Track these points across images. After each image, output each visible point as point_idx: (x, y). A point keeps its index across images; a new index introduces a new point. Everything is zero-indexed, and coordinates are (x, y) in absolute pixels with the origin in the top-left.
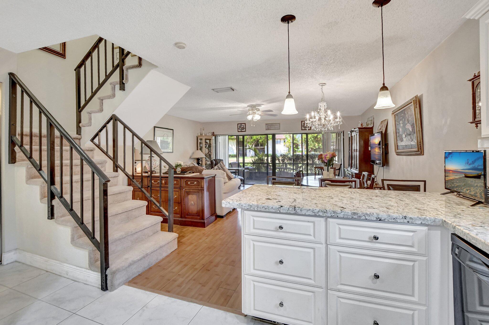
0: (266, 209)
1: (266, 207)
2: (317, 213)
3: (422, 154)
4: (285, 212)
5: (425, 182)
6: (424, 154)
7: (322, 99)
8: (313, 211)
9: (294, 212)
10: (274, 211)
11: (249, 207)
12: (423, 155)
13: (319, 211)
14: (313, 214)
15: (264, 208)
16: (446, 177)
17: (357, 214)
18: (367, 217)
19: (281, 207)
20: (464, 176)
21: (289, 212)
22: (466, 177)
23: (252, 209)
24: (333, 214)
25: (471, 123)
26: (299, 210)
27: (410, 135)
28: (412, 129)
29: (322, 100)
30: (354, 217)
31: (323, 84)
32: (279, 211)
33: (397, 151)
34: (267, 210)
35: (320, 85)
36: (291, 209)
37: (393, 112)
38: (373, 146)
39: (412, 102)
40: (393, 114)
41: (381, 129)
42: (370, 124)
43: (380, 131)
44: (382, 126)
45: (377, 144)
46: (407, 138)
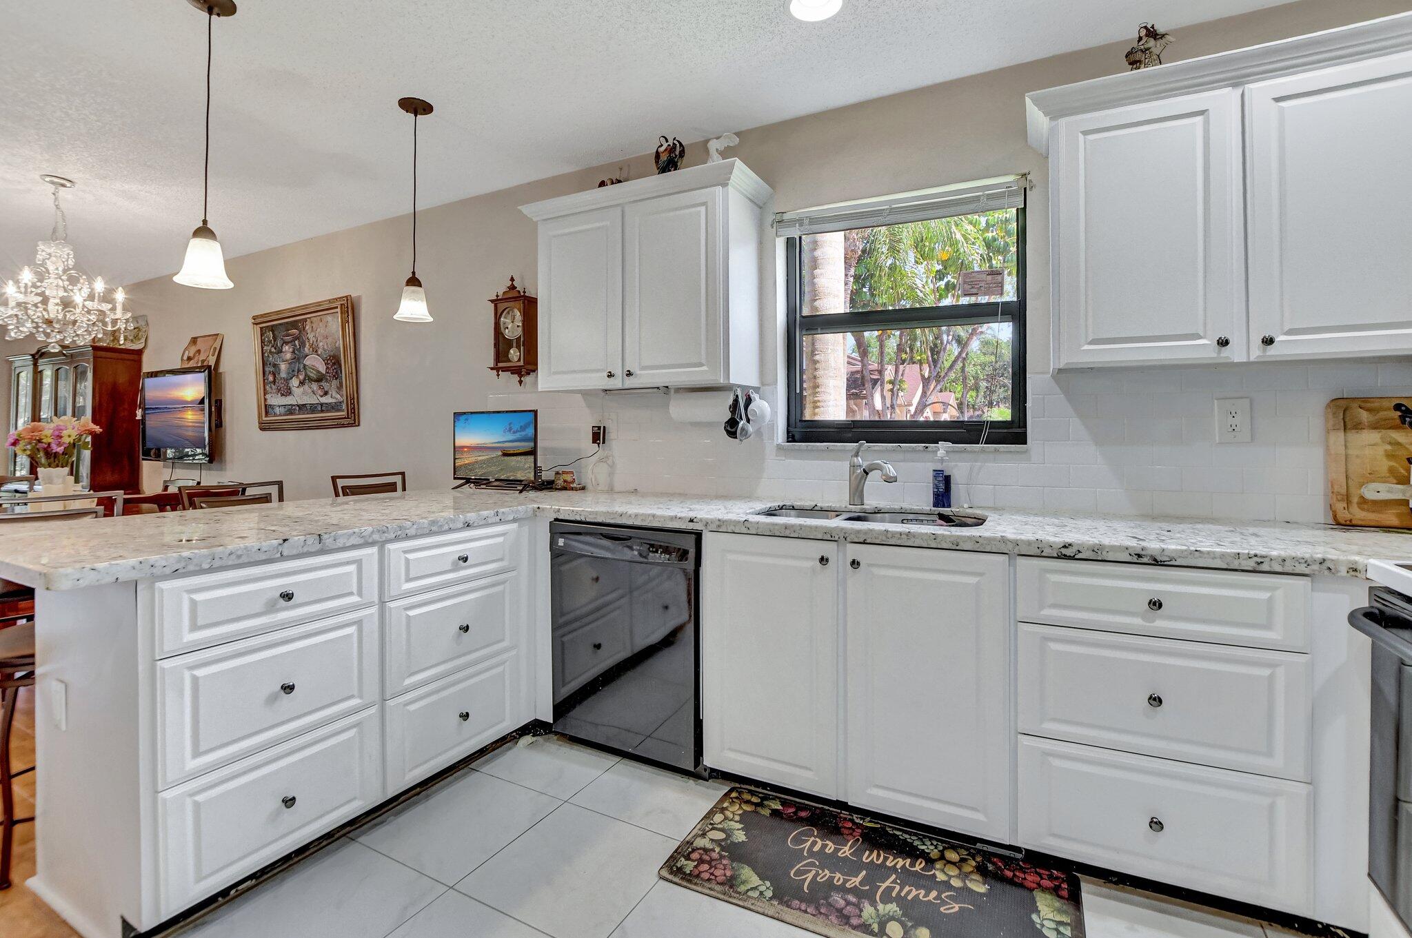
0: (239, 557)
1: (239, 553)
2: (370, 537)
3: (357, 424)
4: (294, 552)
5: (403, 474)
6: (361, 423)
7: (55, 231)
8: (361, 535)
9: (318, 547)
10: (264, 557)
11: (183, 564)
12: (359, 425)
13: (373, 531)
14: (360, 543)
15: (233, 557)
16: (457, 461)
17: (438, 522)
18: (451, 526)
19: (285, 540)
20: (500, 453)
21: (305, 550)
22: (505, 455)
23: (191, 568)
24: (400, 532)
25: (492, 369)
26: (331, 540)
27: (319, 380)
28: (327, 368)
29: (54, 235)
30: (433, 528)
31: (62, 182)
32: (279, 555)
33: (264, 419)
34: (244, 559)
35: (48, 179)
36: (309, 542)
37: (257, 320)
38: (168, 406)
39: (337, 308)
40: (257, 324)
41: (196, 359)
42: (131, 338)
43: (192, 364)
44: (199, 351)
45: (192, 402)
46: (306, 387)
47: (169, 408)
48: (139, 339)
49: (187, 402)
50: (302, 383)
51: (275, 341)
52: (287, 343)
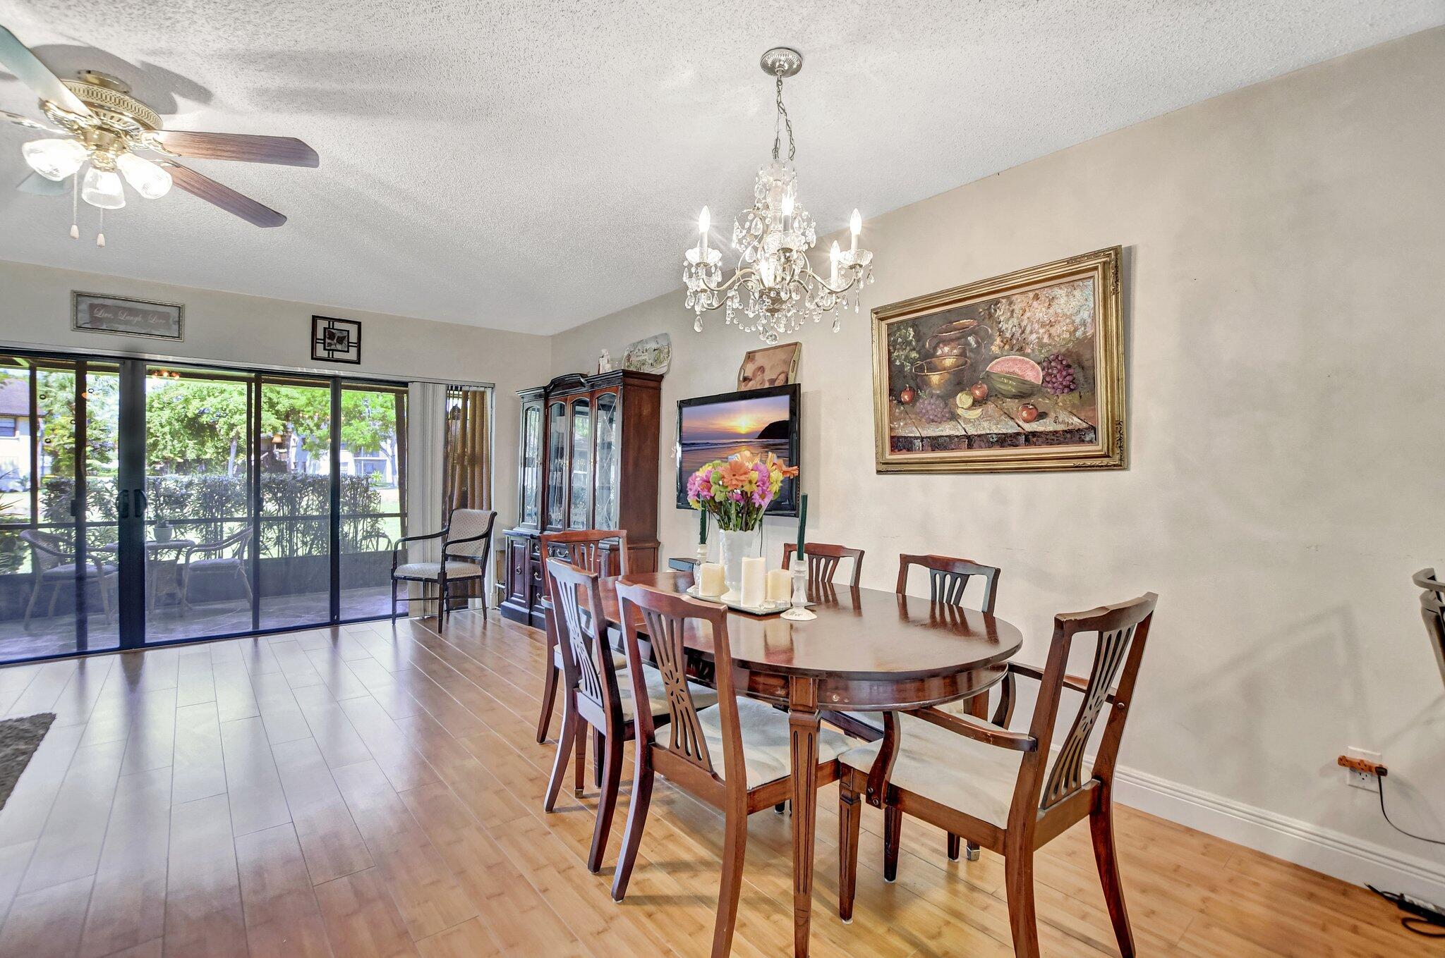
3: (1125, 466)
12: (1126, 469)
27: (1023, 396)
28: (1049, 375)
33: (889, 457)
37: (881, 314)
38: (710, 441)
39: (1096, 268)
40: (882, 319)
41: (758, 378)
42: (650, 362)
43: (751, 386)
44: (762, 369)
45: (747, 435)
46: (991, 407)
47: (712, 444)
48: (661, 363)
49: (741, 436)
50: (977, 403)
51: (918, 341)
52: (946, 342)
